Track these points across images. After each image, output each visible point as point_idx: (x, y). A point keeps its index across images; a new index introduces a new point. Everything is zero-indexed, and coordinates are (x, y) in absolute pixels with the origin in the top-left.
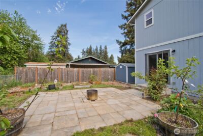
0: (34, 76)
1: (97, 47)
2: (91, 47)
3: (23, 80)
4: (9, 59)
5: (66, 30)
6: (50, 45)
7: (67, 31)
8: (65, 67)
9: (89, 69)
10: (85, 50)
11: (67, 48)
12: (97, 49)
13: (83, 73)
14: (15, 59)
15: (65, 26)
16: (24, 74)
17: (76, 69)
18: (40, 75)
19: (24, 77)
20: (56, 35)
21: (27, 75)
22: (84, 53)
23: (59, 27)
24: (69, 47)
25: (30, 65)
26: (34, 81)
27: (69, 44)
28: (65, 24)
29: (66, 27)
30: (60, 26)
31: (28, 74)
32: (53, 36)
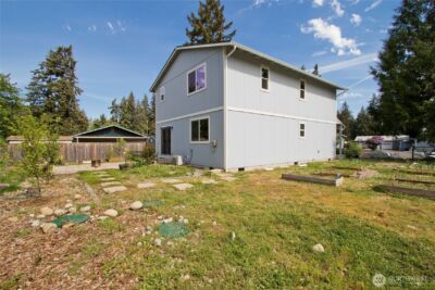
1: (146, 97)
2: (132, 96)
5: (71, 59)
6: (28, 92)
7: (74, 63)
8: (71, 142)
9: (108, 144)
10: (118, 102)
11: (74, 100)
12: (145, 102)
13: (99, 149)
15: (68, 51)
17: (87, 145)
20: (45, 70)
22: (114, 109)
23: (52, 52)
24: (77, 97)
25: (17, 141)
27: (79, 91)
28: (68, 47)
29: (70, 54)
30: (55, 50)
32: (37, 72)
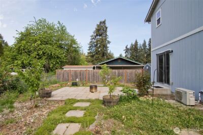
0: (68, 76)
1: (145, 42)
2: (136, 42)
3: (61, 79)
4: (54, 63)
5: (105, 26)
6: (89, 46)
7: (107, 28)
8: (92, 69)
9: (114, 71)
10: (129, 47)
11: (107, 47)
14: (58, 63)
15: (104, 22)
16: (62, 75)
18: (73, 76)
19: (62, 77)
20: (95, 34)
21: (63, 76)
22: (127, 50)
23: (97, 25)
24: (108, 45)
25: (67, 68)
26: (68, 80)
27: (109, 42)
28: (104, 20)
29: (105, 24)
30: (99, 24)
31: (65, 75)
32: (92, 36)
